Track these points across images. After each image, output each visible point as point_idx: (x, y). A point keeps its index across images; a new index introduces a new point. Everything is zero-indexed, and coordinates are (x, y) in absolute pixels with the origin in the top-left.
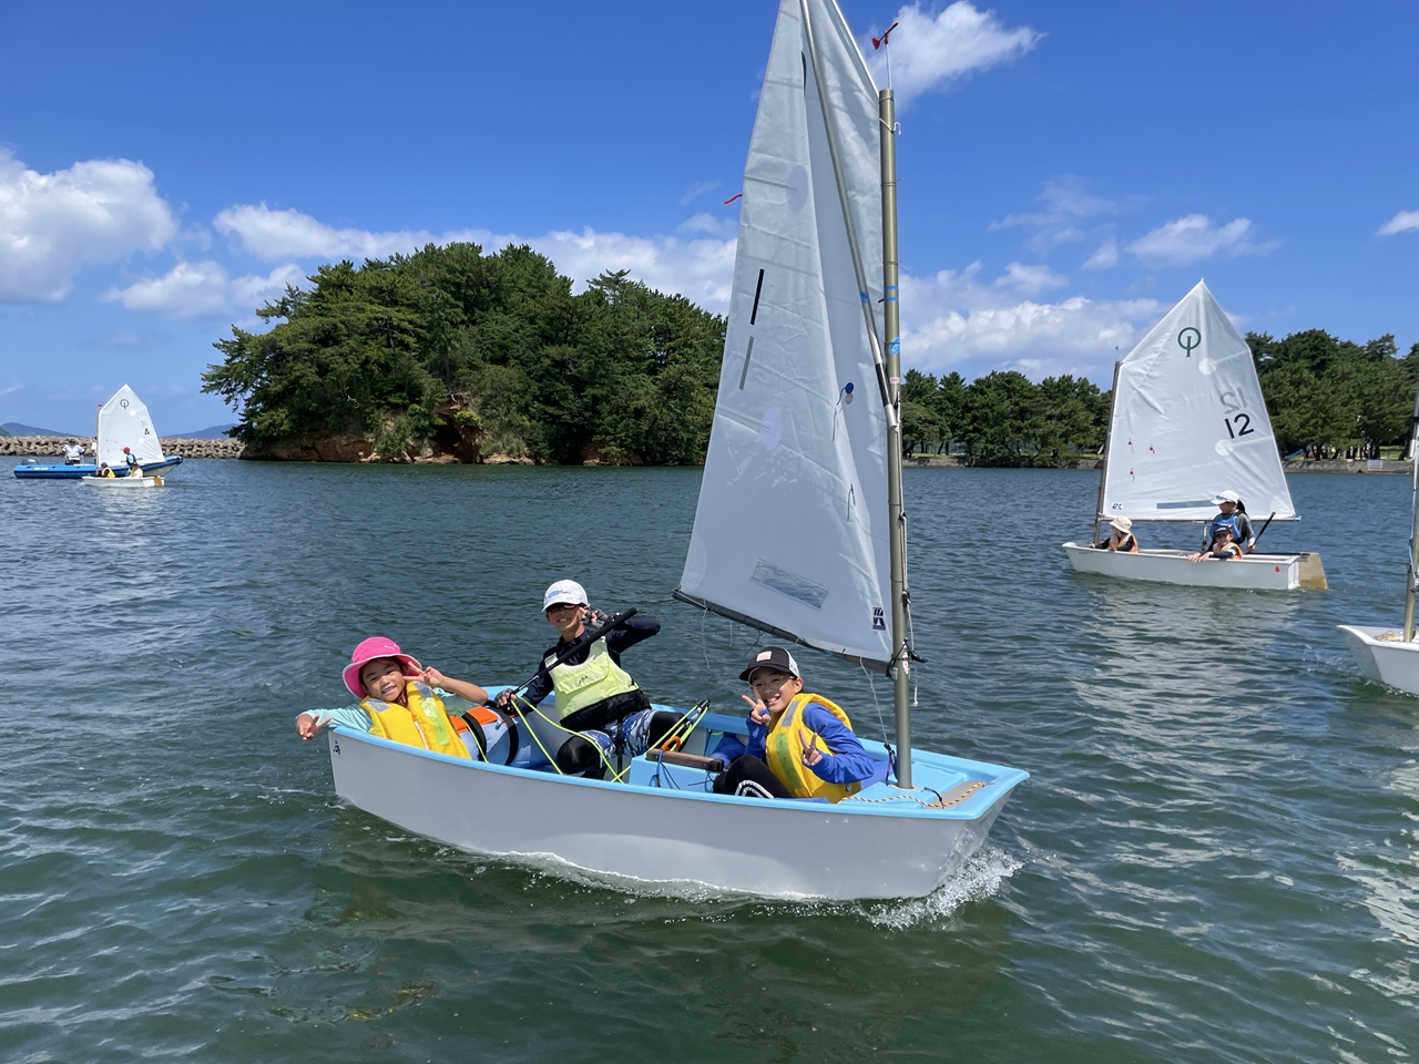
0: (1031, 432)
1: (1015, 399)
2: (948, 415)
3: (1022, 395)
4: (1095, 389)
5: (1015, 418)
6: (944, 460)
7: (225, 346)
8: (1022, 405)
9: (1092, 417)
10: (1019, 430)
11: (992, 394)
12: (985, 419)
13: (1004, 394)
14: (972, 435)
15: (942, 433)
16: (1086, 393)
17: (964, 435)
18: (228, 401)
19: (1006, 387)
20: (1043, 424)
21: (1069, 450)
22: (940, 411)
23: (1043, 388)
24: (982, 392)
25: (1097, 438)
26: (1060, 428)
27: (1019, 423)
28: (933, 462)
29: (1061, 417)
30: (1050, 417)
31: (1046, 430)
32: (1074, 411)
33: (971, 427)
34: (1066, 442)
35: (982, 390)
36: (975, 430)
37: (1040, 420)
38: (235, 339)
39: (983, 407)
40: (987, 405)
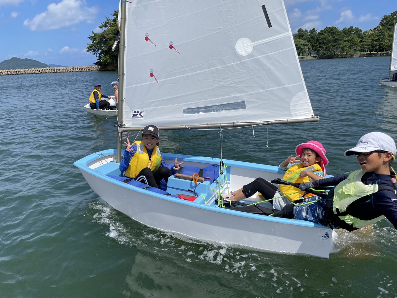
0: (338, 46)
1: (334, 35)
2: (311, 43)
3: (336, 34)
4: (361, 31)
5: (333, 42)
6: (309, 57)
7: (91, 38)
8: (336, 37)
9: (360, 40)
10: (335, 46)
11: (326, 34)
12: (323, 43)
13: (330, 34)
14: (319, 49)
15: (309, 49)
16: (358, 32)
17: (316, 49)
18: (94, 54)
19: (331, 32)
20: (343, 43)
21: (351, 52)
22: (309, 41)
23: (343, 31)
24: (323, 34)
25: (360, 47)
26: (348, 44)
27: (334, 44)
28: (305, 59)
29: (349, 41)
30: (345, 41)
31: (344, 45)
32: (353, 38)
33: (318, 46)
34: (350, 49)
35: (323, 33)
36: (320, 47)
37: (341, 42)
38: (93, 35)
39: (323, 39)
40: (324, 38)
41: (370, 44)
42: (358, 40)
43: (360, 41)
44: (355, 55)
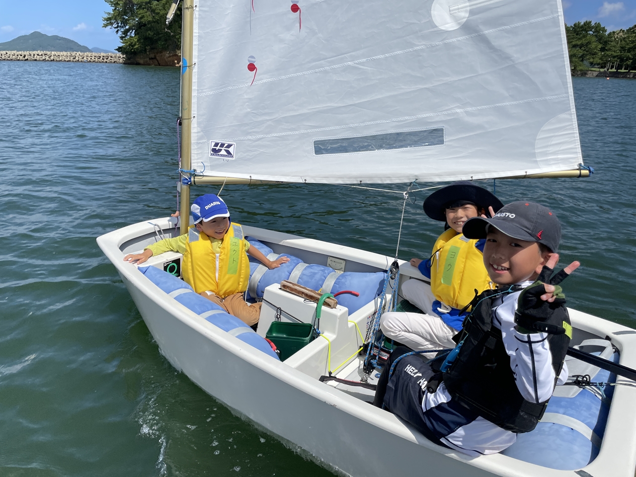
4: (604, 30)
9: (600, 46)
16: (599, 32)
23: (574, 28)
25: (600, 59)
29: (581, 46)
32: (589, 43)
34: (582, 61)
41: (617, 56)
42: (596, 47)
43: (601, 48)
44: (590, 72)
